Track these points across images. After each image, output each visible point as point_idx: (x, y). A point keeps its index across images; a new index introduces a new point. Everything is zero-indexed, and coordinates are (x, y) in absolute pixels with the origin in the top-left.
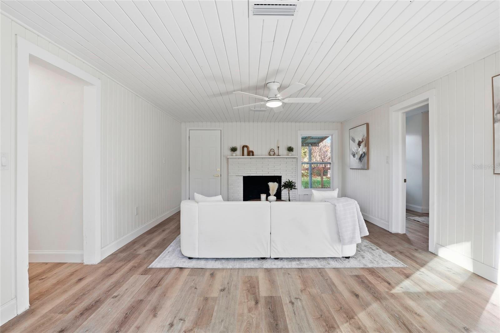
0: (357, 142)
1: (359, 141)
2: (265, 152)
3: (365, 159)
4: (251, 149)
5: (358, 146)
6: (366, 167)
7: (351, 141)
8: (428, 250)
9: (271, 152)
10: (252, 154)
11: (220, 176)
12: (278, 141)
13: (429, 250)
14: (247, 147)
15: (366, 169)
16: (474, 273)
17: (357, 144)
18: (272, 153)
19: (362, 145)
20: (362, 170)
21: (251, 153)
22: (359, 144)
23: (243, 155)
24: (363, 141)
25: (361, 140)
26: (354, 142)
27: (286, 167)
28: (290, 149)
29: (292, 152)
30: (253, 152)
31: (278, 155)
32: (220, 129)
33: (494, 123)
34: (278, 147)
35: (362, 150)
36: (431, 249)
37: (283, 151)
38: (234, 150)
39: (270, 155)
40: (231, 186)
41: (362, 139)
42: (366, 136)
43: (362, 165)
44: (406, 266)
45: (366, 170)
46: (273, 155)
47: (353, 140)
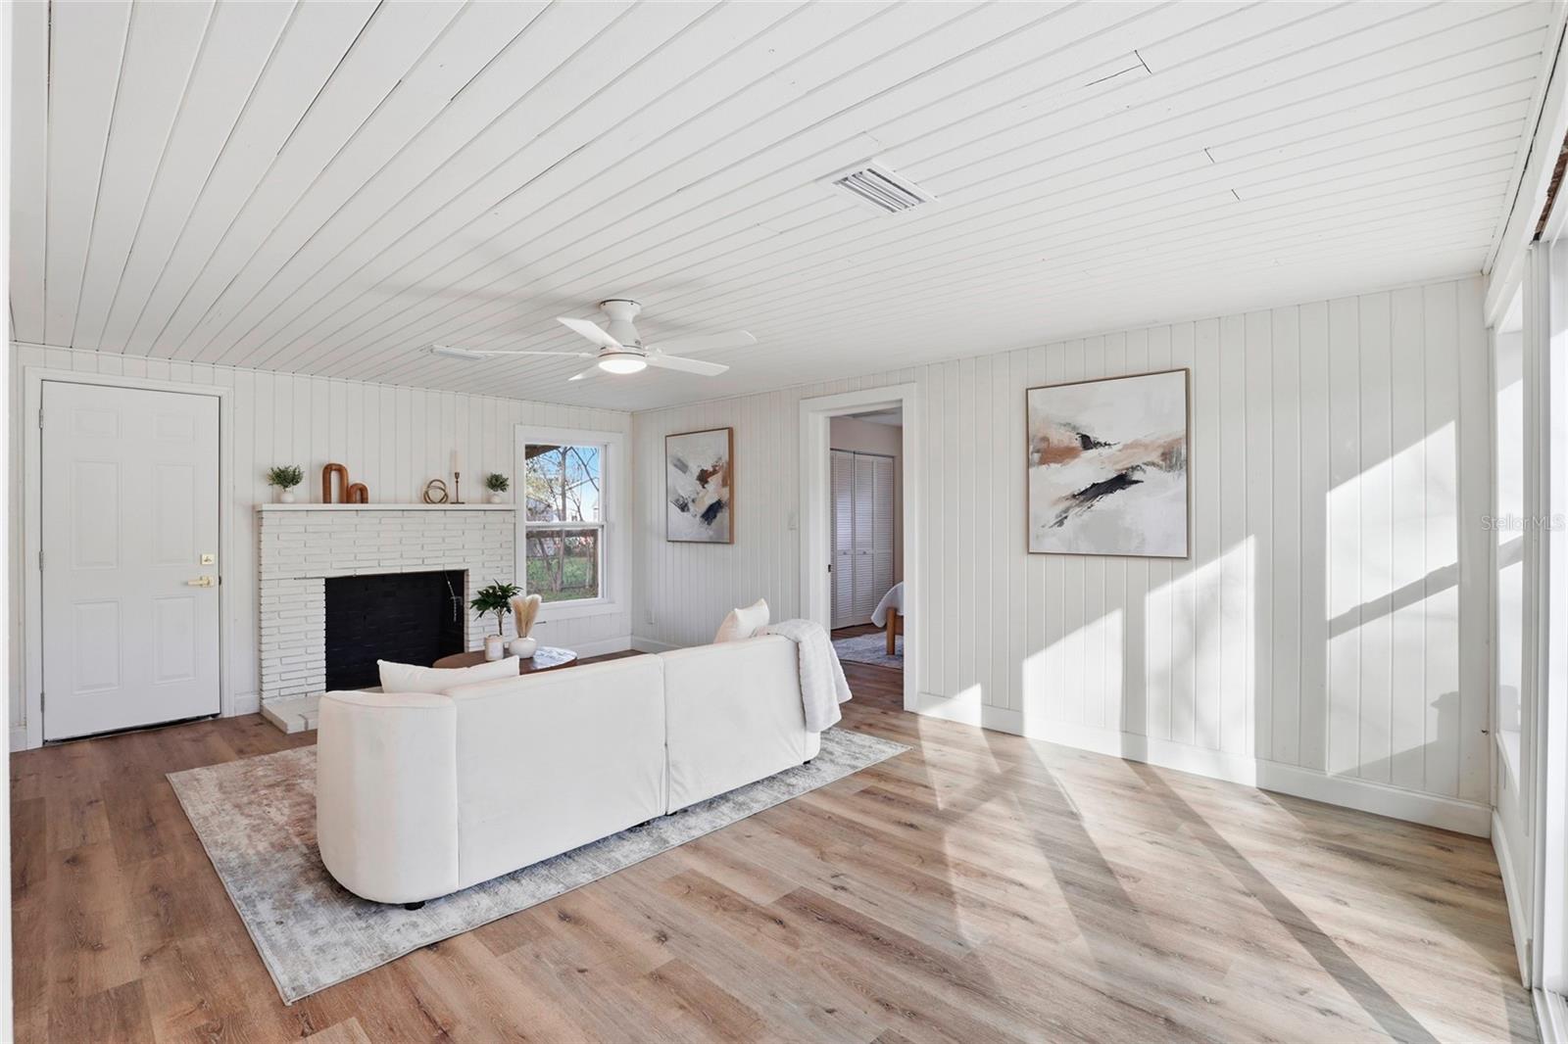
0: (696, 472)
1: (702, 471)
2: (409, 490)
3: (722, 516)
4: (354, 478)
5: (698, 482)
6: (727, 539)
7: (671, 468)
8: (903, 708)
9: (431, 493)
10: (362, 495)
11: (215, 581)
12: (453, 455)
13: (905, 709)
14: (340, 470)
15: (727, 543)
16: (987, 727)
17: (696, 477)
18: (436, 495)
19: (714, 482)
20: (712, 546)
21: (355, 494)
22: (703, 478)
23: (327, 499)
24: (715, 472)
25: (711, 469)
26: (685, 472)
27: (483, 538)
28: (496, 483)
29: (500, 492)
30: (363, 490)
31: (458, 503)
32: (216, 394)
33: (1028, 467)
34: (457, 475)
35: (712, 493)
36: (907, 706)
37: (472, 490)
38: (285, 478)
39: (427, 499)
40: (270, 619)
41: (714, 467)
42: (726, 458)
43: (711, 533)
44: (910, 748)
45: (726, 546)
46: (440, 502)
47: (682, 467)
